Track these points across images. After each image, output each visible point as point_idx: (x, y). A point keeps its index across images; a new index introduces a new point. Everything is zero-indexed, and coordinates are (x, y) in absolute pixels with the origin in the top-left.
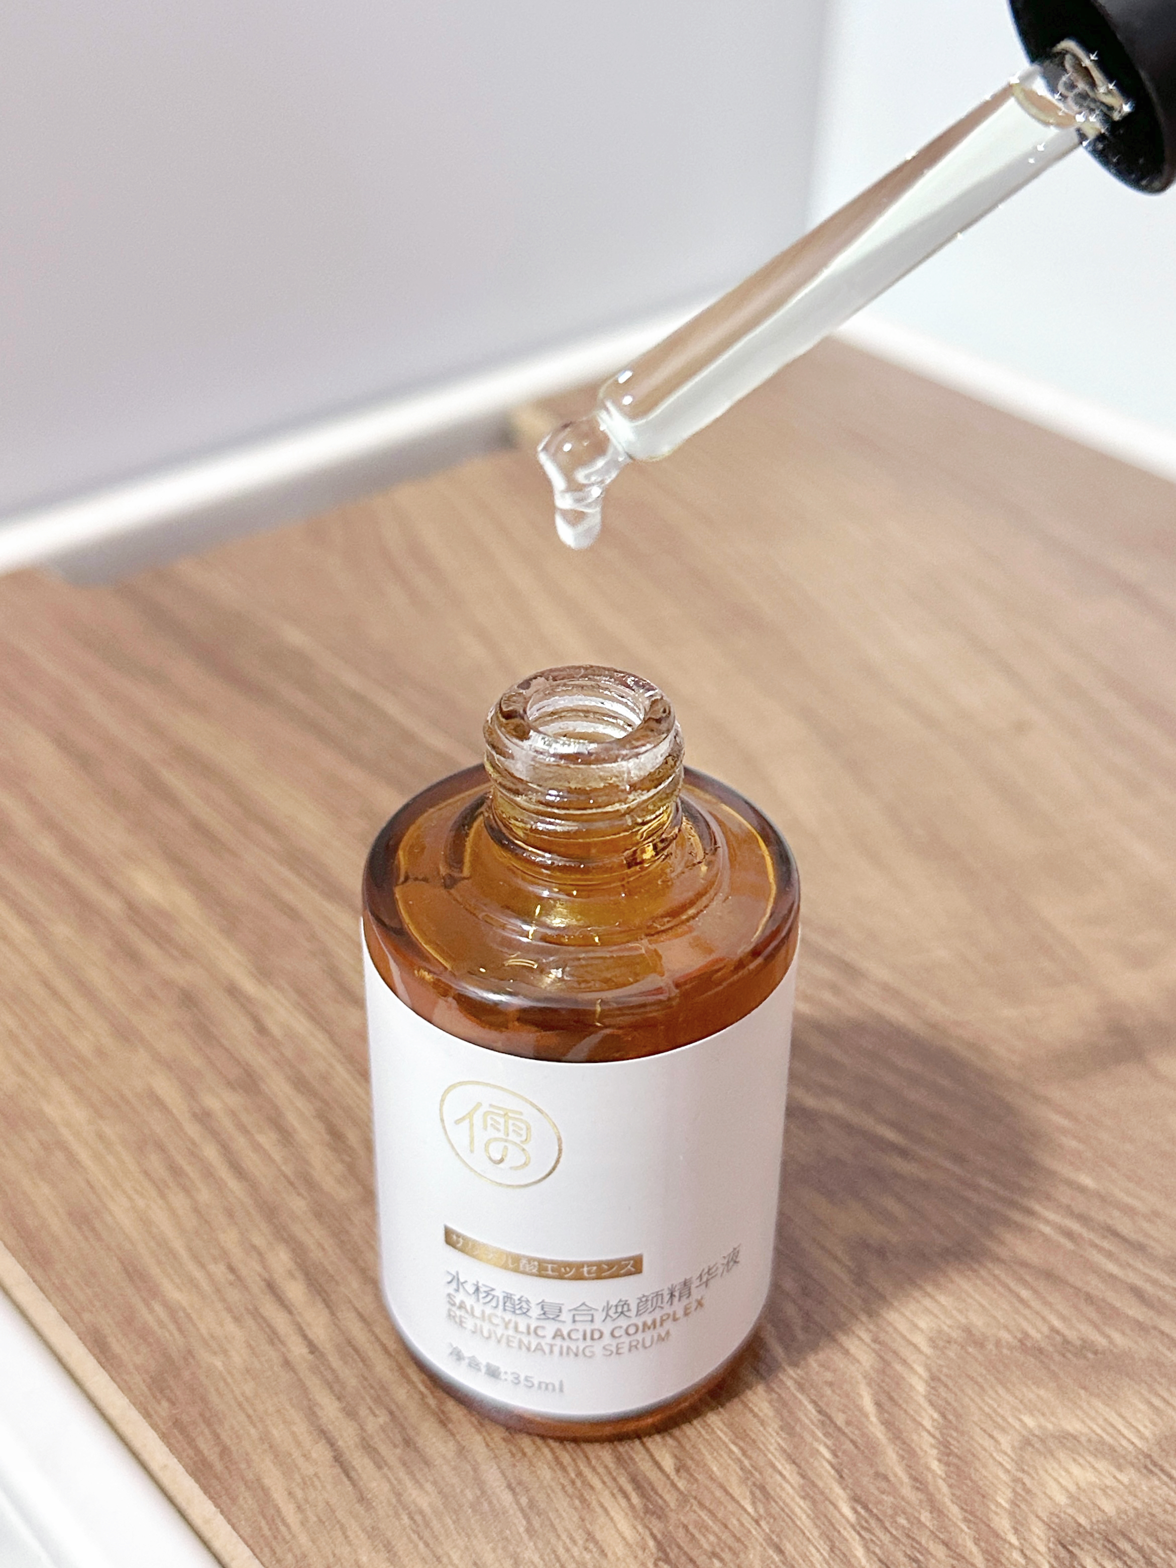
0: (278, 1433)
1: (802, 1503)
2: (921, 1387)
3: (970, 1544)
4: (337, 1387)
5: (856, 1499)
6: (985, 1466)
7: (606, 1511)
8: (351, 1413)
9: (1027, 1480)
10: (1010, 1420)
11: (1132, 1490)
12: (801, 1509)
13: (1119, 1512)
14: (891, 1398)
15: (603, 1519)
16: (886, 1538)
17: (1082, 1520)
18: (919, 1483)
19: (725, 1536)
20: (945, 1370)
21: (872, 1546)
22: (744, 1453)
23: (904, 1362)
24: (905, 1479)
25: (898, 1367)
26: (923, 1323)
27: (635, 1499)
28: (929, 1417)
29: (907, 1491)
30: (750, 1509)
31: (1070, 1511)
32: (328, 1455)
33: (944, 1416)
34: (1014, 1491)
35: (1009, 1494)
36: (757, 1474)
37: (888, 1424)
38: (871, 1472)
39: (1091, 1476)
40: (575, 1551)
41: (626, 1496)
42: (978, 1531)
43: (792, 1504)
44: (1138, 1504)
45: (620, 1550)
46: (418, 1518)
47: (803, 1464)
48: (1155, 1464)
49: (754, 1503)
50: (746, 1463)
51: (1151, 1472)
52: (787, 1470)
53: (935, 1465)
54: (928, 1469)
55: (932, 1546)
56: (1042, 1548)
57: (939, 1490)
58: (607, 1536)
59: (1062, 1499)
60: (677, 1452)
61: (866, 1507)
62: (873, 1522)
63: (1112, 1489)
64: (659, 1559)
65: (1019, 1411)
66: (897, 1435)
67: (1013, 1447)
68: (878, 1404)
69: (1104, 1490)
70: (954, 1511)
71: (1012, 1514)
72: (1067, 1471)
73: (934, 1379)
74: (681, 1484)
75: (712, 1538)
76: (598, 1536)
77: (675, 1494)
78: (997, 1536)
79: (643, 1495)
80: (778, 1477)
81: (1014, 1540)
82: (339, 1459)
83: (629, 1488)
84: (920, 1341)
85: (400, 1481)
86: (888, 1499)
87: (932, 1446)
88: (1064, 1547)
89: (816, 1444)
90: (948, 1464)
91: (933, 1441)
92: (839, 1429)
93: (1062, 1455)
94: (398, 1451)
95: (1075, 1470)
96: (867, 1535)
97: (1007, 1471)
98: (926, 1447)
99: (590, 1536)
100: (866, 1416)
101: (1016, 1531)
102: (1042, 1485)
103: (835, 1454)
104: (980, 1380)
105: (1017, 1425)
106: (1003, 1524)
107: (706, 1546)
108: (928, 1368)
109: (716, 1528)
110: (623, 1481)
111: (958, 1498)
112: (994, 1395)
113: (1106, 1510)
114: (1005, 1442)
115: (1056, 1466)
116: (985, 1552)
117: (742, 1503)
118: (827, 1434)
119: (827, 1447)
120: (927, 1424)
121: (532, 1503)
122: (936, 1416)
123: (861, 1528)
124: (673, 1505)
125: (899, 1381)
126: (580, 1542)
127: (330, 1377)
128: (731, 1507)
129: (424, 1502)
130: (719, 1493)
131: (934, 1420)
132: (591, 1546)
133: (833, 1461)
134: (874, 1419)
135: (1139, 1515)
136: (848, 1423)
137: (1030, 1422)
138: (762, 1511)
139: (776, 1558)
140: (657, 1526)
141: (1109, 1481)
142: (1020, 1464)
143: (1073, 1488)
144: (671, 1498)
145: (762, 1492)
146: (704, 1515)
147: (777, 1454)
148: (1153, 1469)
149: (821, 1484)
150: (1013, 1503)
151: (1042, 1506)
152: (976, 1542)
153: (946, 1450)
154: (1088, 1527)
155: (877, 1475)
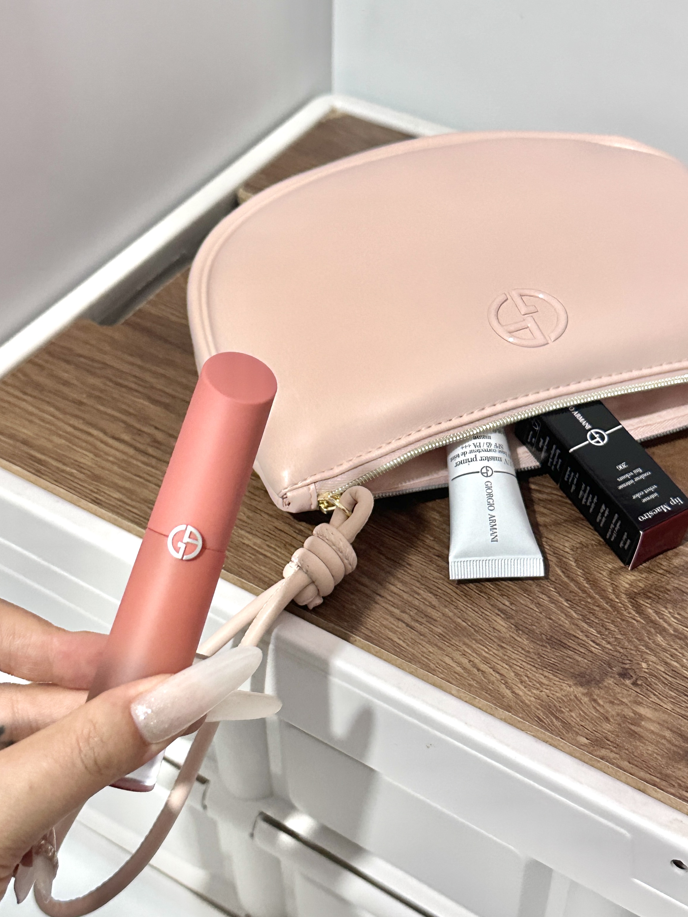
0: (385, 622)
1: (552, 605)
2: (573, 564)
3: (605, 605)
4: (395, 606)
5: (567, 600)
6: (602, 582)
7: (495, 621)
8: (404, 612)
9: (615, 583)
10: (604, 567)
11: (646, 578)
12: (552, 606)
13: (645, 586)
14: (566, 569)
15: (496, 623)
16: (580, 609)
17: (635, 591)
18: (584, 592)
19: (534, 619)
20: (579, 557)
21: (577, 612)
22: (529, 595)
23: (566, 558)
24: (580, 591)
25: (564, 559)
26: (567, 544)
27: (502, 615)
28: (579, 572)
29: (581, 594)
30: (537, 610)
31: (631, 589)
32: (404, 625)
33: (583, 570)
34: (612, 587)
35: (611, 588)
36: (535, 601)
37: (568, 577)
38: (568, 591)
39: (634, 578)
40: (492, 634)
41: (499, 615)
42: (606, 601)
43: (549, 606)
44: (650, 582)
45: (504, 629)
46: (440, 636)
47: (547, 594)
48: (651, 570)
49: (537, 608)
50: (530, 598)
51: (651, 573)
52: (544, 597)
53: (586, 585)
54: (585, 587)
55: (595, 608)
56: (626, 601)
57: (590, 592)
58: (498, 627)
59: (627, 586)
60: (508, 599)
61: (570, 601)
62: (575, 606)
63: (641, 579)
64: (517, 630)
65: (605, 564)
66: (572, 580)
67: (608, 575)
68: (563, 572)
69: (639, 581)
70: (597, 596)
71: (614, 594)
72: (627, 578)
73: (576, 561)
74: (514, 608)
75: (530, 621)
76: (496, 628)
77: (513, 611)
78: (612, 600)
79: (504, 614)
80: (541, 600)
81: (617, 601)
82: (408, 625)
83: (499, 613)
84: (567, 550)
85: (430, 628)
86: (577, 598)
87: (583, 580)
88: (633, 599)
89: (549, 588)
90: (590, 584)
91: (583, 579)
92: (554, 582)
93: (623, 573)
94: (425, 619)
95: (629, 577)
96: (574, 609)
97: (608, 582)
98: (582, 581)
99: (494, 628)
100: (561, 576)
101: (617, 598)
102: (620, 583)
103: (555, 589)
104: (591, 558)
105: (607, 568)
106: (613, 597)
107: (529, 623)
108: (574, 558)
109: (530, 617)
110: (497, 611)
111: (597, 593)
112: (596, 561)
113: (641, 586)
114: (604, 573)
115: (622, 577)
116: (610, 606)
117: (535, 609)
118: (551, 584)
119: (552, 588)
120: (579, 574)
121: (472, 623)
122: (581, 571)
123: (571, 607)
124: (514, 614)
125: (566, 563)
126: (492, 631)
127: (392, 604)
128: (532, 611)
129: (440, 631)
130: (527, 608)
131: (581, 572)
132: (495, 631)
133: (556, 591)
134: (563, 577)
135: (652, 586)
136: (556, 580)
137: (610, 566)
138: (541, 610)
139: (551, 621)
140: (512, 621)
141: (640, 578)
142: (611, 579)
143: (630, 582)
144: (513, 613)
145: (539, 605)
146: (524, 615)
147: (539, 593)
148: (652, 571)
149: (555, 598)
150: (614, 590)
151: (622, 589)
152: (607, 603)
153: (587, 580)
154: (638, 592)
155: (570, 592)
